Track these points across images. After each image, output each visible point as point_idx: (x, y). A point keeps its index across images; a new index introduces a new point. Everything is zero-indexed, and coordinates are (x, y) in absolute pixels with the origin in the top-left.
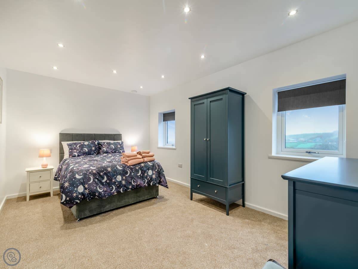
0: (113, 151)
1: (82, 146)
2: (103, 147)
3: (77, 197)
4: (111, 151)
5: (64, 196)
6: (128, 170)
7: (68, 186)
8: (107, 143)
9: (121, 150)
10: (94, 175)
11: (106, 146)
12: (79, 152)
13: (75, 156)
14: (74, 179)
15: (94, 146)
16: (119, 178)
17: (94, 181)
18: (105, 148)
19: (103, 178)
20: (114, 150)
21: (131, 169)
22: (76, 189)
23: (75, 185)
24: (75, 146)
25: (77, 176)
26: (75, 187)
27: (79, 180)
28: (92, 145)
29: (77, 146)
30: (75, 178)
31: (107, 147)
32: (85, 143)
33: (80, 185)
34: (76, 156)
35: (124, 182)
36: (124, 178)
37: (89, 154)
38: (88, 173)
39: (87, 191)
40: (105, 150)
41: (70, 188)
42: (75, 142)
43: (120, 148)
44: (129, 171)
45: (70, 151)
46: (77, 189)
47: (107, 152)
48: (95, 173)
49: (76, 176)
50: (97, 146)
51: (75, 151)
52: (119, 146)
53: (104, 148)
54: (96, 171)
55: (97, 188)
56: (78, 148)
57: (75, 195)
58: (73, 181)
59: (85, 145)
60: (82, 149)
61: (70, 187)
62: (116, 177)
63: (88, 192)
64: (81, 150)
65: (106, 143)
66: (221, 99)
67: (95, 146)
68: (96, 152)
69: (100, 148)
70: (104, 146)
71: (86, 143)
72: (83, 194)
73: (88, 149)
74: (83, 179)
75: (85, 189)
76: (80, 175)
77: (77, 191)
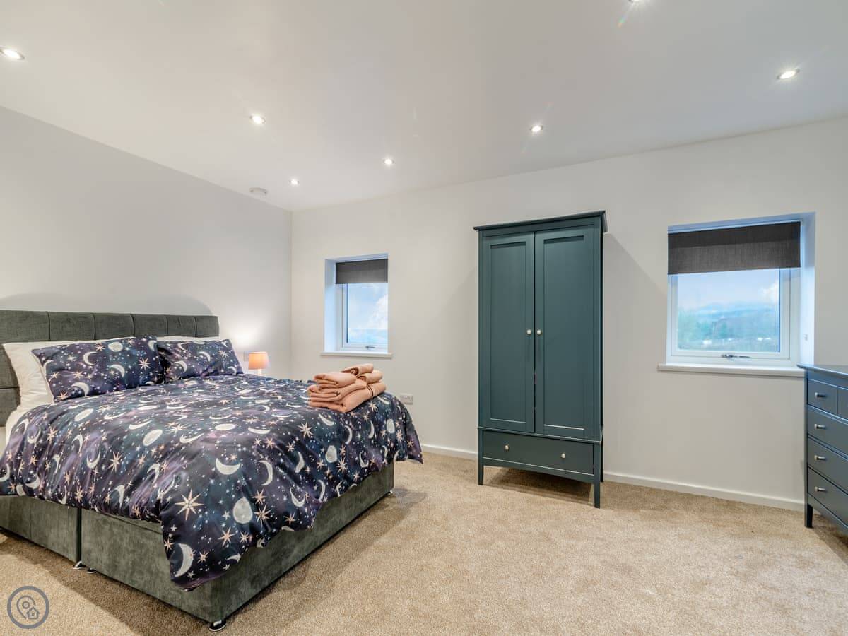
0: (211, 371)
1: (102, 359)
2: (178, 360)
3: (235, 541)
4: (204, 371)
5: (187, 552)
6: (347, 427)
7: (196, 508)
8: (186, 346)
9: (232, 364)
10: (272, 453)
11: (186, 355)
12: (95, 378)
13: (79, 395)
14: (212, 481)
15: (145, 357)
16: (332, 454)
17: (276, 474)
18: (184, 360)
19: (296, 461)
20: (211, 366)
21: (354, 421)
22: (226, 515)
23: (221, 502)
24: (71, 358)
25: (224, 469)
26: (221, 510)
27: (232, 479)
28: (138, 353)
29: (80, 358)
30: (216, 475)
31: (189, 359)
32: (111, 347)
33: (239, 497)
34: (82, 395)
35: (343, 466)
36: (343, 450)
37: (130, 383)
38: (253, 450)
39: (263, 515)
40: (185, 367)
41: (204, 516)
42: (68, 343)
43: (228, 359)
44: (349, 429)
45: (55, 375)
46: (231, 514)
47: (191, 375)
48: (274, 448)
49: (215, 466)
50: (155, 355)
51: (78, 375)
52: (224, 354)
53: (180, 362)
54: (274, 440)
55: (289, 497)
56: (87, 365)
57: (227, 537)
58: (210, 486)
59: (114, 354)
60: (103, 368)
61: (203, 512)
62: (325, 452)
63: (265, 517)
64: (100, 371)
65: (183, 346)
66: (581, 237)
67: (150, 354)
68: (154, 376)
69: (166, 364)
70: (178, 355)
71: (116, 346)
72: (253, 528)
73: (126, 368)
74: (245, 476)
75: (256, 507)
76: (231, 463)
77: (232, 520)
